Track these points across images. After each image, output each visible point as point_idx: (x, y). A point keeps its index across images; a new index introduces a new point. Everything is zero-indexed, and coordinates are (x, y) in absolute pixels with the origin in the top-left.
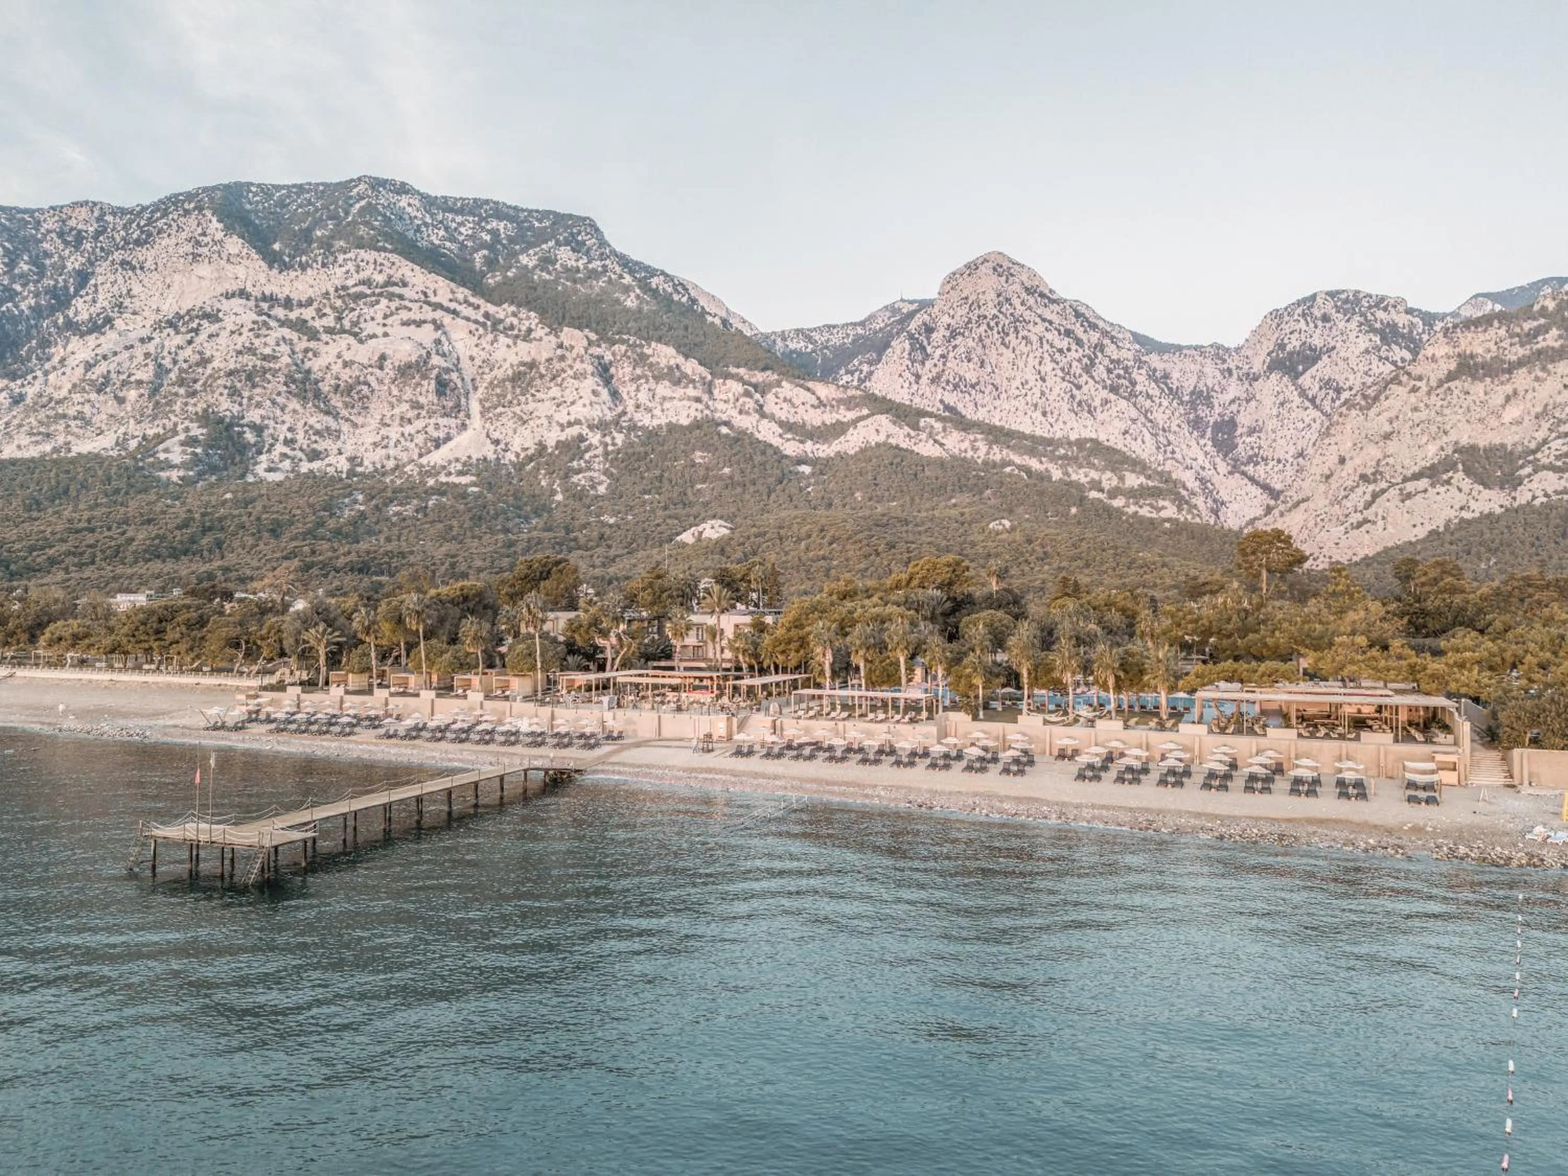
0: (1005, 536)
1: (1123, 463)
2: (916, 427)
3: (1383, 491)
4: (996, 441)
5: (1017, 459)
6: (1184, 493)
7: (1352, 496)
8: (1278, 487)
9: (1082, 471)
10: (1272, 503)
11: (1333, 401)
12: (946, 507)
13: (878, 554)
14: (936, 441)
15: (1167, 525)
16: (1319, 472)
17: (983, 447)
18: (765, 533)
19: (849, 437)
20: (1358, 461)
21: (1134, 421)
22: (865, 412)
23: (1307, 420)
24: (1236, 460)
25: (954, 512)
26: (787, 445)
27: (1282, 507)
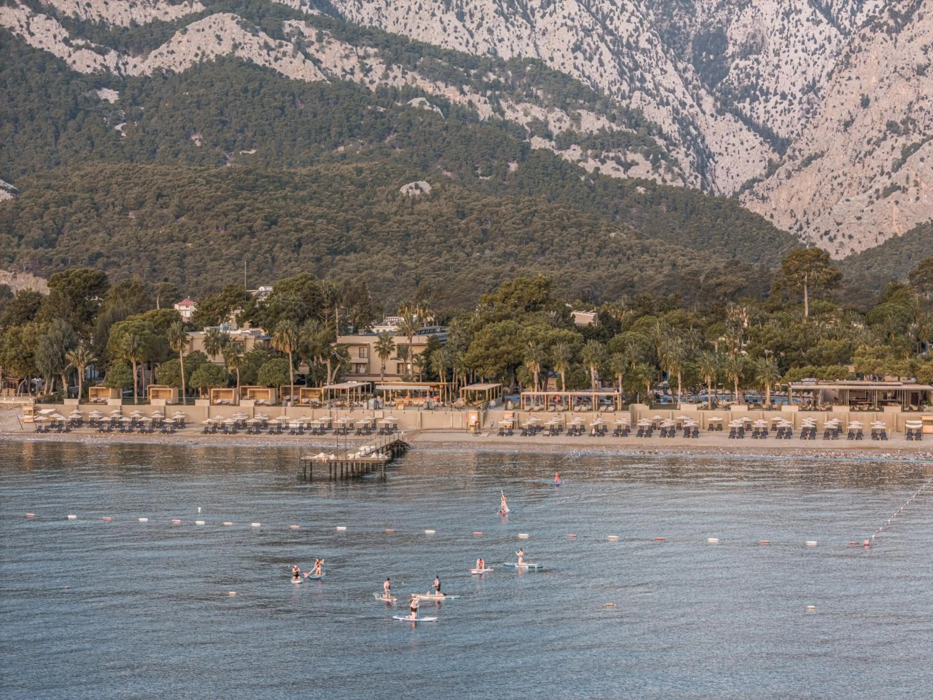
0: (425, 206)
1: (577, 96)
2: (277, 34)
3: (916, 147)
4: (397, 60)
5: (428, 87)
6: (661, 142)
7: (878, 152)
8: (783, 133)
9: (519, 107)
10: (775, 157)
11: (853, 13)
12: (332, 159)
13: (253, 234)
14: (307, 56)
15: (641, 190)
16: (836, 117)
17: (378, 69)
18: (70, 201)
19: (173, 46)
20: (884, 103)
21: (588, 32)
22: (199, 7)
23: (820, 39)
24: (726, 92)
25: (347, 168)
26: (76, 56)
27: (789, 165)
